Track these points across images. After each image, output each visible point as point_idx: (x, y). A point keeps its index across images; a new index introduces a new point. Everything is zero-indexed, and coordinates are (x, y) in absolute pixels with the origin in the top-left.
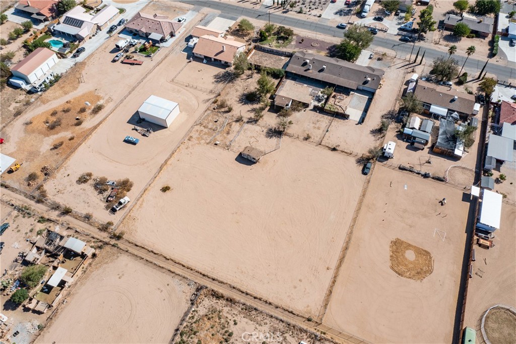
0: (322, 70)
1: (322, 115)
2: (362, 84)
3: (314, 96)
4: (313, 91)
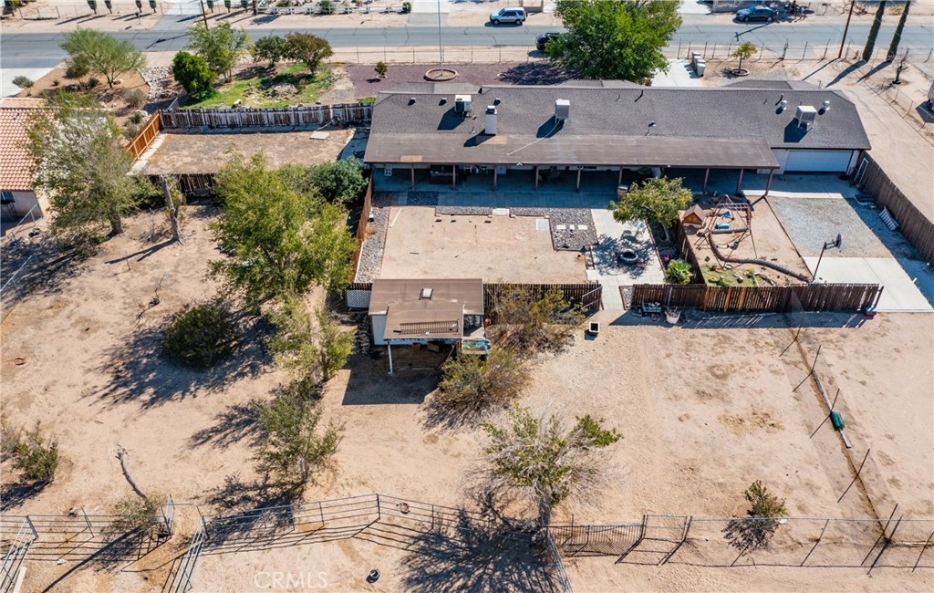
0: (552, 127)
1: (712, 332)
2: (786, 141)
3: (583, 250)
4: (561, 227)
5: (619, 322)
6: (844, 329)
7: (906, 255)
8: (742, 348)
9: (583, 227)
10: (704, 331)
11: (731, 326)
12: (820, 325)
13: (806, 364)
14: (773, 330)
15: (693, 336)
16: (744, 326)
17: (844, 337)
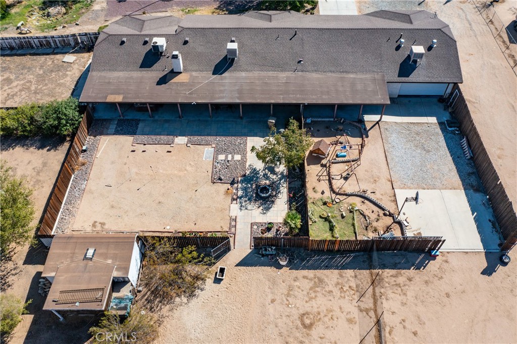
0: (225, 64)
1: (310, 273)
2: (399, 76)
3: (232, 183)
4: (222, 157)
5: (244, 263)
6: (412, 272)
7: (472, 187)
8: (331, 292)
9: (238, 157)
10: (305, 272)
11: (327, 267)
12: (394, 266)
13: (375, 311)
14: (358, 272)
15: (296, 279)
16: (337, 268)
17: (410, 280)
